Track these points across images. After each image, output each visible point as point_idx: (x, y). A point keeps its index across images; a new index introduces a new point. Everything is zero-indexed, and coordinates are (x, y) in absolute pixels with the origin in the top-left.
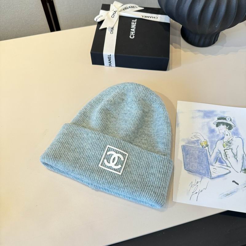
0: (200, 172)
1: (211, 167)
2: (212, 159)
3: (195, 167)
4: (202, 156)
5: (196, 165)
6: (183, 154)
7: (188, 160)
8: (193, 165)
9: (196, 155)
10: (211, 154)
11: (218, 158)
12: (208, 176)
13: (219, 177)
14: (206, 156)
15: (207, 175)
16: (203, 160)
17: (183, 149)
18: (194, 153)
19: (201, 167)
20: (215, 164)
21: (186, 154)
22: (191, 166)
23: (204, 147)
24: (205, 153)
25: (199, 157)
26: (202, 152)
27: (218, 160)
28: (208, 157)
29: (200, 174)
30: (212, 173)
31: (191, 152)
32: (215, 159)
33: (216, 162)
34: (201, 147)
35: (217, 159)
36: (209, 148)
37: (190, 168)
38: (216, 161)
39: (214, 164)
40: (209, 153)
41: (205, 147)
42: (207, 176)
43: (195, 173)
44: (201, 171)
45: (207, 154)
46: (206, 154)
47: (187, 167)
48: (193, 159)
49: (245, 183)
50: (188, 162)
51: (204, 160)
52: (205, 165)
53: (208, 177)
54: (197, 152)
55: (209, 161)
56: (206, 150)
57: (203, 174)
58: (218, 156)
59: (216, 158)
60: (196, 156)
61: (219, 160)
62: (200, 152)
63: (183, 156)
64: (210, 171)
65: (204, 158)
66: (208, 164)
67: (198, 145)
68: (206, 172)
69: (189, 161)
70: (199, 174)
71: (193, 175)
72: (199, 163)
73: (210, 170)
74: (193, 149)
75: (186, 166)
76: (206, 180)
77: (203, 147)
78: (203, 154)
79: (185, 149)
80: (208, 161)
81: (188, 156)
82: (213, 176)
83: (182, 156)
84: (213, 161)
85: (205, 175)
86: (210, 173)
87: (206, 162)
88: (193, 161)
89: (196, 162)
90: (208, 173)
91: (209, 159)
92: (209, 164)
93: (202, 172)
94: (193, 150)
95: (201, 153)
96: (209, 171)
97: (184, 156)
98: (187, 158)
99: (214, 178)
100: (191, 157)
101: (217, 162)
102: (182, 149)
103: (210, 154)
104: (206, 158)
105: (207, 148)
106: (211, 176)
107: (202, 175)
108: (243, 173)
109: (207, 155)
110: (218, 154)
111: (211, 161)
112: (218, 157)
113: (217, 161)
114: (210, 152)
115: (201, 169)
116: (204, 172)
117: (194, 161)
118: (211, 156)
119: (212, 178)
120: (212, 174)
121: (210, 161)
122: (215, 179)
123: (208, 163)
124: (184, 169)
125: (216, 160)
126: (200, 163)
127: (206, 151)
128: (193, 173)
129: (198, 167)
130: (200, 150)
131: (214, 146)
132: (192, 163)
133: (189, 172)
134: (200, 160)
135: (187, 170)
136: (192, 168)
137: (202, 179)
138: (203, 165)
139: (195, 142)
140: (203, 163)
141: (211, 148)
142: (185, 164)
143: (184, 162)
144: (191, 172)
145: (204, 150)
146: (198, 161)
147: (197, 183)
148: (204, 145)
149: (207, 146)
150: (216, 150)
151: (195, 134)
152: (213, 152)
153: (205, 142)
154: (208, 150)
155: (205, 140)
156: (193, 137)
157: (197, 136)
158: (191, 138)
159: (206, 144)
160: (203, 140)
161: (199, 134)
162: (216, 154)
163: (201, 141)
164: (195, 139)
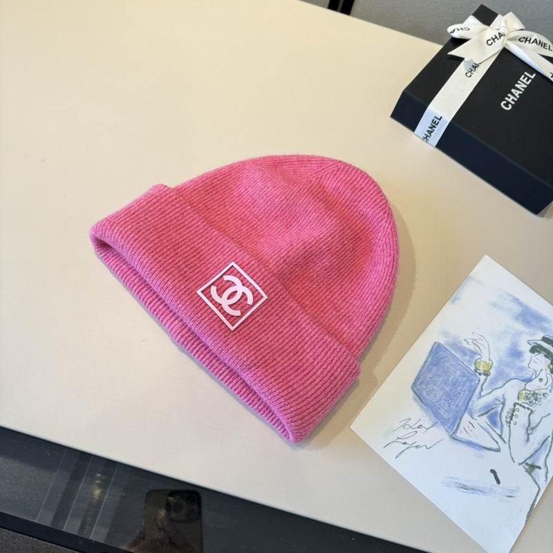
0: (440, 411)
1: (466, 417)
2: (478, 403)
3: (435, 396)
4: (463, 387)
5: (439, 394)
6: (428, 358)
7: (430, 375)
8: (433, 390)
9: (452, 376)
10: (483, 394)
11: (492, 411)
12: (449, 428)
13: (470, 446)
14: (469, 391)
15: (449, 425)
16: (460, 393)
17: (433, 350)
18: (451, 370)
19: (447, 405)
20: (479, 416)
21: (435, 362)
22: (428, 389)
23: (478, 371)
24: (473, 384)
25: (454, 384)
26: (468, 380)
27: (489, 414)
28: (472, 395)
29: (436, 414)
30: (461, 428)
31: (447, 365)
32: (484, 407)
33: (483, 415)
34: (473, 368)
35: (489, 411)
36: (487, 381)
37: (424, 393)
38: (484, 412)
39: (476, 416)
40: (482, 390)
41: (480, 374)
42: (446, 427)
43: (425, 407)
44: (441, 411)
45: (476, 388)
46: (473, 388)
47: (419, 387)
48: (441, 379)
49: (513, 490)
50: (428, 380)
51: (462, 395)
52: (457, 406)
53: (449, 431)
54: (459, 373)
55: (471, 403)
56: (479, 381)
57: (442, 418)
58: (494, 406)
59: (487, 408)
60: (451, 379)
61: (491, 414)
62: (464, 376)
63: (425, 362)
64: (460, 422)
65: (465, 391)
66: (464, 408)
67: (469, 361)
68: (450, 419)
69: (431, 378)
70: (434, 413)
71: (422, 407)
72: (448, 395)
73: (461, 419)
74: (454, 363)
75: (418, 383)
76: (440, 433)
77: (476, 372)
78: (468, 384)
79: (437, 352)
80: (468, 403)
81: (435, 368)
82: (459, 435)
83: (424, 361)
84: (478, 408)
85: (444, 424)
86: (458, 426)
87: (462, 401)
88: (439, 383)
89: (442, 389)
90: (453, 424)
91: (472, 399)
92: (466, 408)
93: (442, 413)
94: (452, 365)
95: (464, 379)
96: (458, 420)
97: (427, 364)
98: (429, 371)
99: (459, 441)
100: (439, 373)
101: (485, 416)
102: (431, 350)
103: (480, 393)
104: (468, 395)
105: (483, 377)
106: (454, 433)
107: (438, 419)
108: (524, 470)
109: (474, 391)
110: (498, 402)
111: (474, 406)
112: (493, 409)
113: (486, 413)
114: (484, 388)
115: (444, 408)
116: (445, 416)
117: (441, 384)
118: (480, 396)
119: (455, 439)
120: (459, 431)
121: (472, 405)
122: (460, 443)
123: (467, 406)
124: (410, 386)
125: (486, 411)
126: (449, 397)
127: (477, 382)
128: (423, 405)
129: (441, 399)
130: (465, 372)
131: (500, 384)
132: (435, 385)
133: (417, 398)
134: (453, 391)
135: (414, 392)
136: (427, 394)
137: (433, 426)
138: (453, 403)
139: (468, 352)
140: (455, 398)
141: (492, 383)
142: (417, 379)
143: (419, 375)
144: (421, 400)
145: (474, 378)
146: (447, 389)
147: (418, 427)
148: (481, 369)
149: (487, 374)
150: (498, 393)
151: (477, 338)
152: (490, 393)
153: (488, 364)
154: (483, 383)
155: (490, 360)
156: (470, 341)
157: (480, 346)
158: (465, 340)
159: (487, 368)
160: (485, 358)
161: (484, 342)
162: (494, 401)
163: (480, 357)
164: (472, 347)
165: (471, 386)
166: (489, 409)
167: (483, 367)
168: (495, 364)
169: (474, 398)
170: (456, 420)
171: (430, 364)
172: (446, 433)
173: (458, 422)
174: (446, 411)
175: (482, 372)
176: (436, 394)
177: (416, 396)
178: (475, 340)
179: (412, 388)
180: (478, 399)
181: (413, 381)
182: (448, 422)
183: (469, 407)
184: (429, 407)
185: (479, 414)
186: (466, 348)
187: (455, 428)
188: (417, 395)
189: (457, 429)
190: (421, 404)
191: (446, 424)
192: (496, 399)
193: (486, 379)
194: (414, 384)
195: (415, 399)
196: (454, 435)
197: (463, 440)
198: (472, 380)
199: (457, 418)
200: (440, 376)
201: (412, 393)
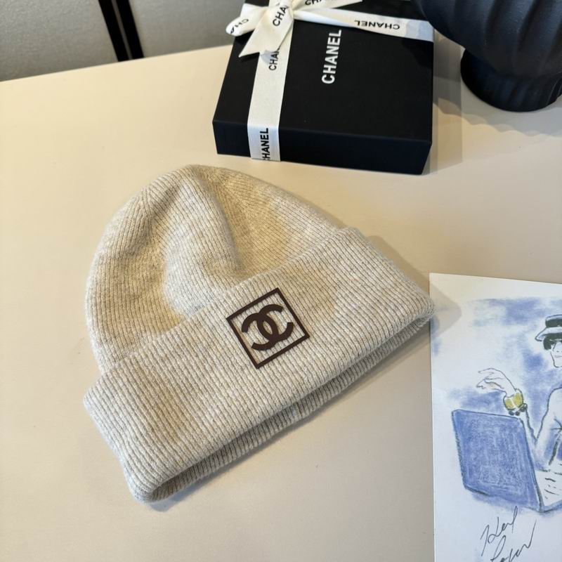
0: (510, 491)
1: (538, 474)
2: (539, 448)
3: (494, 477)
4: (512, 442)
5: (495, 470)
6: (457, 437)
7: (473, 456)
8: (487, 471)
9: (494, 439)
10: (536, 434)
11: (558, 446)
12: (532, 503)
14: (521, 442)
15: (529, 500)
16: (514, 453)
17: (456, 424)
18: (487, 433)
19: (511, 477)
20: (550, 463)
21: (467, 437)
22: (482, 475)
23: (514, 412)
24: (519, 430)
25: (502, 446)
26: (511, 430)
27: (557, 452)
28: (527, 444)
29: (509, 498)
30: (543, 493)
31: (481, 429)
32: (547, 449)
33: (552, 459)
34: (506, 413)
35: (555, 449)
36: (530, 416)
37: (481, 482)
38: (551, 455)
39: (547, 466)
40: (531, 430)
41: (518, 414)
42: (529, 505)
43: (494, 499)
44: (512, 490)
45: (525, 433)
46: (522, 435)
47: (471, 480)
48: (485, 452)
50: (475, 463)
51: (517, 454)
52: (522, 470)
53: (534, 506)
54: (497, 430)
55: (532, 455)
56: (522, 422)
57: (518, 497)
58: (556, 439)
59: (550, 447)
60: (495, 443)
61: (559, 450)
62: (505, 430)
63: (458, 445)
64: (537, 487)
65: (517, 446)
66: (530, 467)
67: (498, 407)
68: (525, 493)
69: (475, 459)
70: (506, 499)
71: (490, 502)
72: (504, 465)
73: (536, 483)
74: (486, 422)
75: (468, 475)
76: (528, 517)
77: (513, 414)
78: (514, 435)
79: (461, 423)
80: (530, 457)
81: (472, 444)
82: (549, 501)
83: (456, 445)
84: (542, 455)
85: (523, 503)
86: (539, 493)
87: (522, 459)
88: (487, 458)
89: (495, 462)
90: (533, 496)
91: (531, 449)
92: (532, 465)
93: (514, 492)
94: (485, 426)
95: (507, 432)
96: (535, 487)
97: (461, 445)
98: (468, 451)
99: (552, 510)
100: (480, 446)
101: (555, 458)
102: (454, 425)
103: (532, 435)
104: (523, 448)
105: (523, 416)
106: (540, 505)
107: (514, 502)
110: (556, 432)
111: (537, 455)
112: (557, 444)
113: (554, 454)
114: (532, 427)
115: (511, 484)
116: (519, 493)
117: (489, 457)
118: (535, 439)
119: (546, 512)
120: (544, 498)
121: (535, 456)
122: (555, 512)
123: (531, 461)
124: (463, 486)
125: (552, 451)
126: (507, 465)
127: (521, 424)
128: (490, 498)
129: (501, 477)
130: (503, 423)
131: (543, 409)
132: (485, 464)
133: (478, 495)
134: (506, 455)
135: (471, 489)
136: (485, 482)
137: (515, 516)
138: (516, 470)
139: (490, 398)
140: (514, 462)
141: (536, 414)
142: (463, 471)
143: (462, 465)
144: (484, 494)
145: (515, 423)
146: (500, 459)
147: (503, 530)
148: (515, 407)
149: (524, 408)
150: (549, 421)
151: (487, 375)
152: (542, 427)
153: (517, 396)
154: (528, 422)
155: (515, 389)
156: (483, 384)
157: (494, 381)
158: (478, 387)
159: (519, 402)
160: (510, 392)
161: (497, 374)
162: (552, 434)
163: (504, 394)
164: (489, 389)
165: (519, 435)
166: (553, 446)
167: (515, 403)
168: (524, 391)
169: (531, 446)
170: (533, 488)
171: (464, 443)
172: (534, 512)
173: (535, 489)
174: (515, 486)
175: (517, 409)
176: (493, 473)
177: (476, 494)
178: (487, 378)
179: (466, 487)
180: (535, 444)
181: (461, 478)
182: (527, 498)
183: (534, 461)
184: (496, 495)
185: (548, 461)
186: (485, 395)
187: (538, 498)
188: (476, 491)
189: (540, 499)
190: (486, 499)
191: (526, 501)
192: (552, 429)
193: (527, 413)
194: (465, 481)
195: (478, 498)
196: (542, 508)
197: (554, 506)
198: (516, 427)
199: (532, 485)
200: (482, 449)
201: (469, 493)
